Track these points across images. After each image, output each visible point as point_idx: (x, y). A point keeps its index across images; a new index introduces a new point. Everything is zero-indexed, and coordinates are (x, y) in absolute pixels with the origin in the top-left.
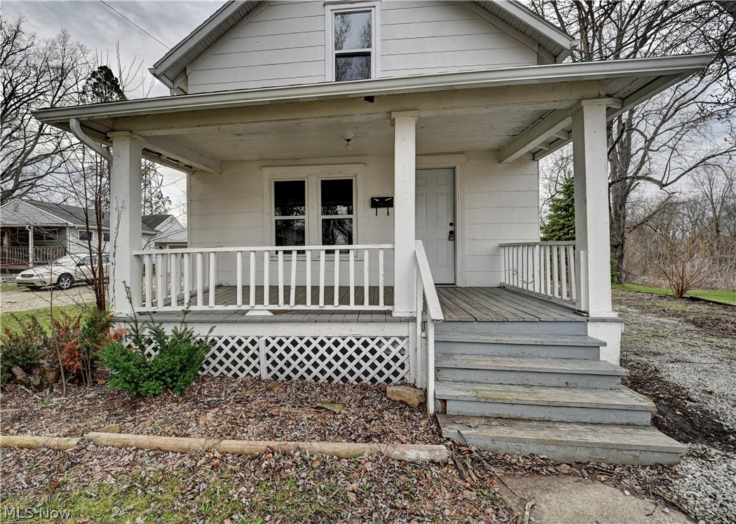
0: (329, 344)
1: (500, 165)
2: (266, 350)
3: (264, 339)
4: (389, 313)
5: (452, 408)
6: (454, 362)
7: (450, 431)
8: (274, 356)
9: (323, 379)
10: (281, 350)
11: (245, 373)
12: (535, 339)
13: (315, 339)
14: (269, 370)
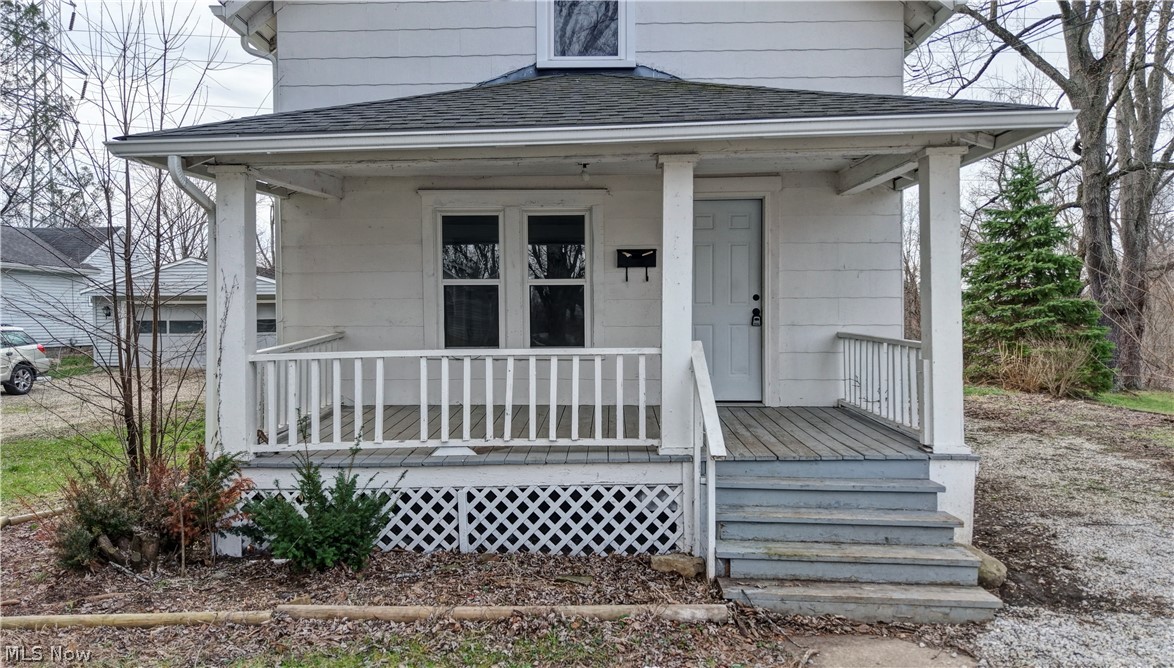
0: (565, 497)
1: (839, 197)
2: (467, 508)
3: (465, 491)
4: (654, 449)
5: (737, 569)
6: (743, 514)
7: (732, 591)
8: (481, 518)
9: (555, 549)
10: (491, 507)
11: (434, 544)
12: (853, 484)
13: (544, 490)
14: (472, 539)
